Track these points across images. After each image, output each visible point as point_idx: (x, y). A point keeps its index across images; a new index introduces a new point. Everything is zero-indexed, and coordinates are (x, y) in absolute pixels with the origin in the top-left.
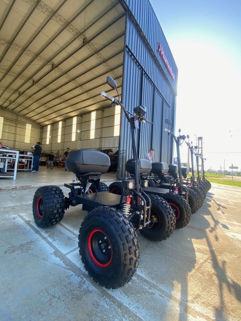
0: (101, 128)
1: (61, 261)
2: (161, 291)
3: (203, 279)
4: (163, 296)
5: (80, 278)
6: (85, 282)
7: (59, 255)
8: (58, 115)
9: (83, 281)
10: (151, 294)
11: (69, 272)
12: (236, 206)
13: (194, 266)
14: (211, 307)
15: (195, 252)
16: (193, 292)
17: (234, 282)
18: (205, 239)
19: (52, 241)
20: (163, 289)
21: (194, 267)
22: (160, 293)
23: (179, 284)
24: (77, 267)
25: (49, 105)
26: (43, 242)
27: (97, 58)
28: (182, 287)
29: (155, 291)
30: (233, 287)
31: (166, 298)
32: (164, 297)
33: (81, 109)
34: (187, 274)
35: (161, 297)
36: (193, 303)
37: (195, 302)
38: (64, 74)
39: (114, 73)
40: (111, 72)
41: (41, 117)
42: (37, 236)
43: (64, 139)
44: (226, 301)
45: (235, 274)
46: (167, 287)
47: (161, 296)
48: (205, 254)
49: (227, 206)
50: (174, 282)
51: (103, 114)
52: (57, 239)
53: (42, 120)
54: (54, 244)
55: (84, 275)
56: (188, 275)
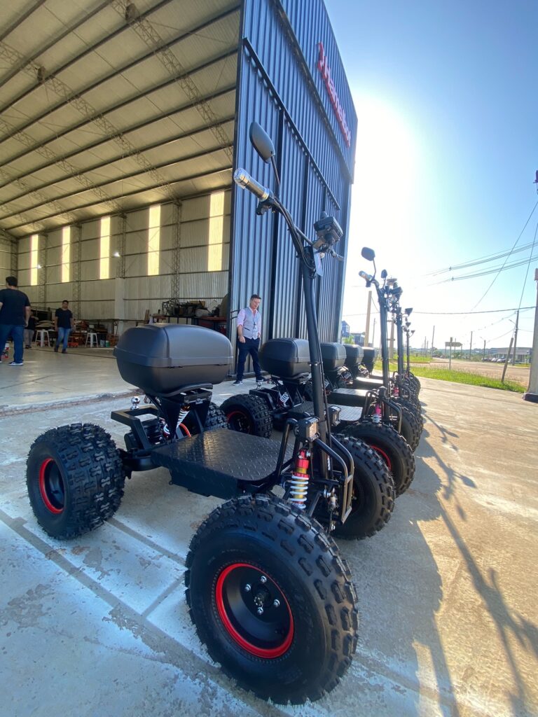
0: (176, 249)
1: (136, 638)
2: (395, 675)
3: (466, 623)
4: (402, 688)
5: (200, 683)
6: (216, 691)
7: (129, 620)
8: (59, 210)
9: (210, 690)
10: (375, 690)
11: (167, 669)
12: (472, 429)
13: (441, 593)
14: (500, 695)
15: (432, 556)
16: (457, 664)
17: (523, 620)
18: (440, 518)
19: (99, 579)
20: (396, 669)
21: (442, 596)
22: (396, 683)
23: (424, 647)
24: (183, 649)
25: (32, 180)
26: (73, 583)
27: (163, 63)
28: (433, 654)
29: (381, 680)
30: (525, 632)
31: (409, 692)
32: (405, 691)
33: (120, 196)
34: (433, 616)
35: (398, 693)
36: (465, 691)
37: (469, 690)
38: (73, 98)
39: (206, 110)
40: (199, 106)
41: (11, 212)
42: (53, 566)
43: (80, 273)
44: (524, 673)
45: (519, 599)
46: (403, 661)
47: (397, 689)
48: (452, 557)
49: (457, 430)
50: (413, 645)
51: (179, 215)
52: (112, 570)
53: (14, 221)
54: (106, 584)
55: (207, 669)
56: (436, 618)
